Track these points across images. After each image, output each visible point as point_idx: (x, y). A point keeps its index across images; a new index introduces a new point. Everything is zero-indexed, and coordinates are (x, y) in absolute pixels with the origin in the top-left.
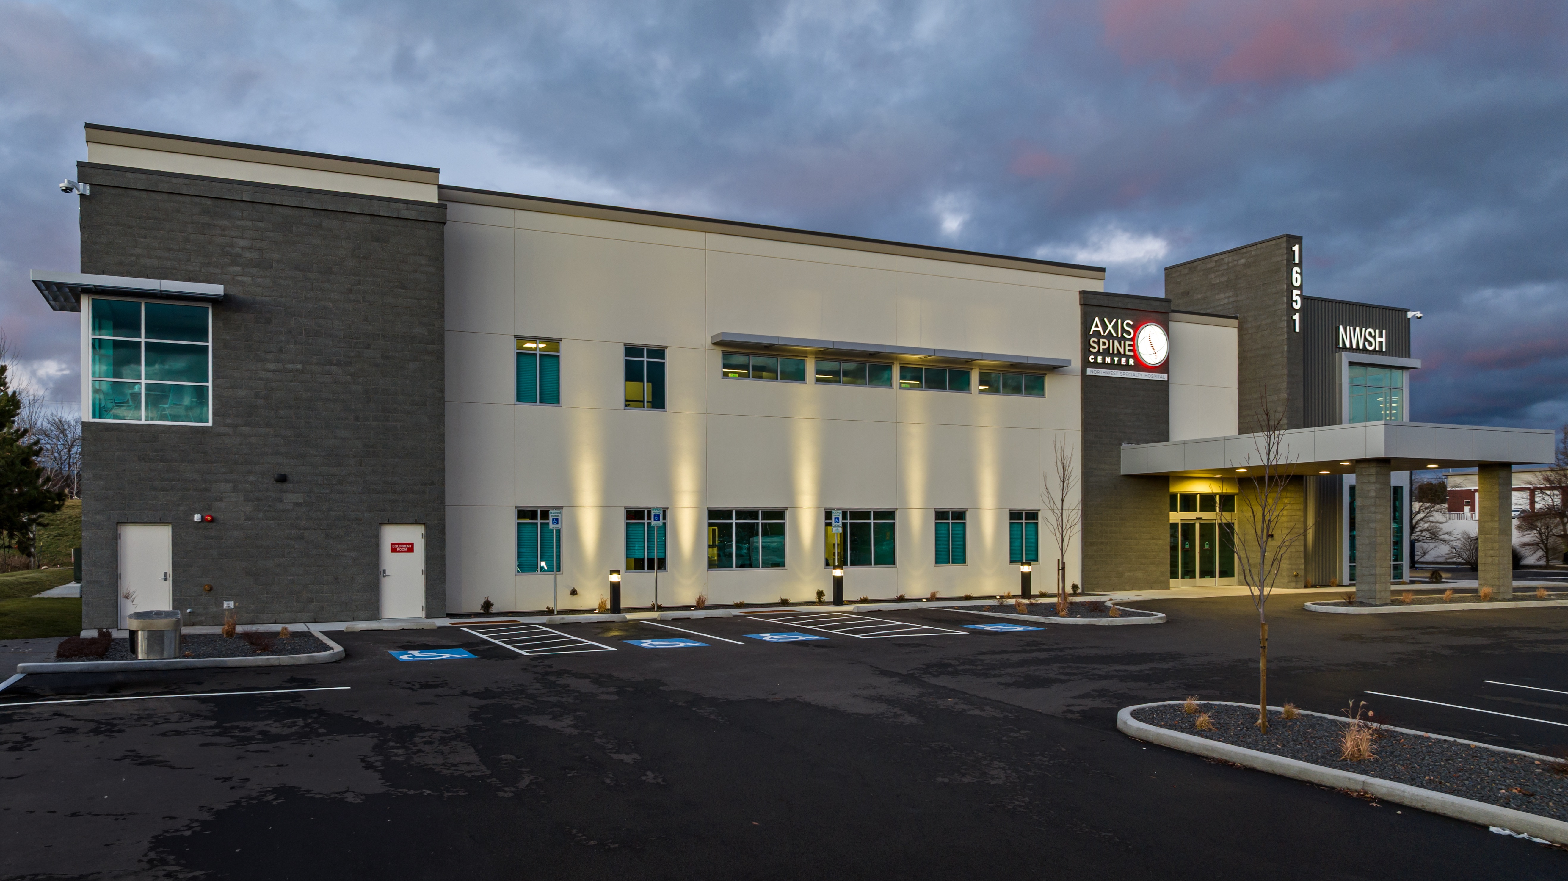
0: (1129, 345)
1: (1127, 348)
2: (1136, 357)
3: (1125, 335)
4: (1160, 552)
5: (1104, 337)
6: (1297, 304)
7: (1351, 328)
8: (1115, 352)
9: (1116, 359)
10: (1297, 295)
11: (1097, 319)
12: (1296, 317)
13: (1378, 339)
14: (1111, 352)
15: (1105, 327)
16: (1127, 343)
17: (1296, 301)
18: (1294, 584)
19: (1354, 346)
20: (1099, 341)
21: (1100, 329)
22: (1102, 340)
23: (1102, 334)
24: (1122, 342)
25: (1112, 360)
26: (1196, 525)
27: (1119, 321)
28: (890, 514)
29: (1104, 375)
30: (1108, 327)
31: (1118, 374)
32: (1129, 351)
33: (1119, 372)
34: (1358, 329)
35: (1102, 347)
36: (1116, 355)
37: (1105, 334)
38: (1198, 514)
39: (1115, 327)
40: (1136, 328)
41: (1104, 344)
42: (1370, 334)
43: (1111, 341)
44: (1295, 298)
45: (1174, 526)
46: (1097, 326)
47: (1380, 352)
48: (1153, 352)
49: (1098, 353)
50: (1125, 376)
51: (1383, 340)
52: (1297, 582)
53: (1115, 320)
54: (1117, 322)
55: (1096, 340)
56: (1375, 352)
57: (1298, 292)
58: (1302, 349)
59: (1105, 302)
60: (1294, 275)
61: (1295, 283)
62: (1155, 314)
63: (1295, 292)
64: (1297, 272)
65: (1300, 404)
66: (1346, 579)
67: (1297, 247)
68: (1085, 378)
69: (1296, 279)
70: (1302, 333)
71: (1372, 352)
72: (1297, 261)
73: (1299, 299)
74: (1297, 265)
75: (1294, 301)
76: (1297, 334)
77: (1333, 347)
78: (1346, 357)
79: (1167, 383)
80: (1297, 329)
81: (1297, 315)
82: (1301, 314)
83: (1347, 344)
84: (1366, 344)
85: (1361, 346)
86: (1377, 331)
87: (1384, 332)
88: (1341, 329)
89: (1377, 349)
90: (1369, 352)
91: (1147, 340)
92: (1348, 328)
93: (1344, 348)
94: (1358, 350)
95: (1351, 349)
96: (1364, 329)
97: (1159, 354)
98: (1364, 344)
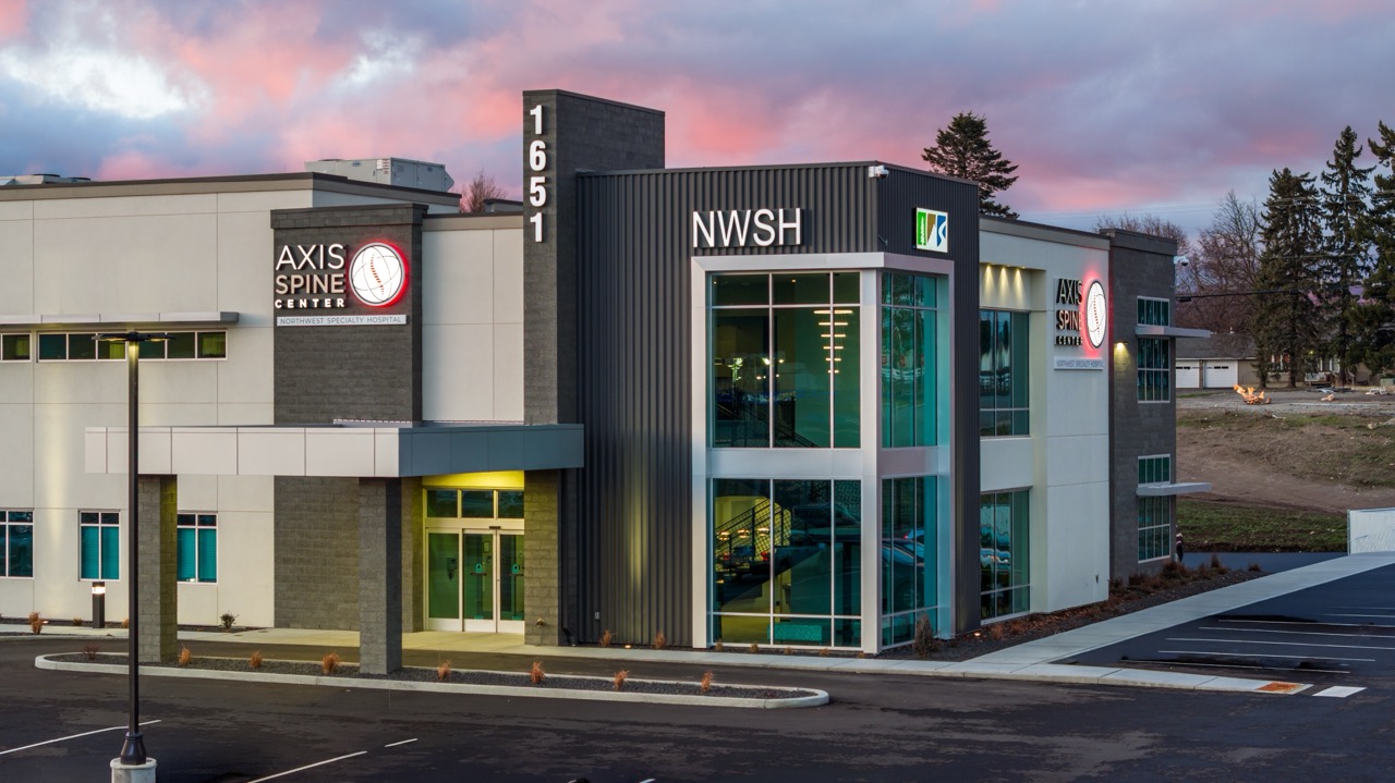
0: (337, 279)
1: (334, 283)
2: (346, 294)
3: (330, 265)
5: (296, 272)
6: (538, 199)
7: (720, 213)
8: (315, 291)
9: (316, 301)
10: (538, 184)
11: (286, 248)
12: (537, 219)
13: (782, 225)
14: (308, 291)
15: (297, 258)
16: (334, 276)
17: (537, 195)
18: (537, 639)
19: (726, 243)
20: (289, 278)
21: (292, 261)
22: (293, 277)
23: (295, 268)
24: (326, 276)
25: (310, 303)
26: (494, 537)
27: (322, 247)
28: (25, 516)
29: (302, 324)
30: (304, 257)
31: (325, 321)
32: (337, 287)
33: (326, 318)
34: (734, 214)
35: (293, 286)
36: (316, 296)
37: (299, 268)
39: (315, 256)
40: (349, 253)
41: (297, 281)
43: (308, 277)
44: (533, 189)
46: (286, 257)
47: (789, 248)
48: (379, 285)
49: (288, 295)
50: (335, 323)
51: (797, 225)
52: (543, 636)
53: (314, 246)
54: (317, 248)
55: (285, 278)
56: (774, 248)
57: (542, 179)
58: (555, 266)
59: (306, 223)
60: (533, 154)
61: (535, 167)
62: (388, 228)
63: (534, 180)
64: (538, 149)
65: (551, 355)
66: (700, 637)
67: (539, 108)
68: (278, 330)
69: (538, 159)
70: (554, 242)
71: (767, 250)
72: (538, 130)
73: (542, 190)
74: (539, 137)
75: (533, 195)
76: (540, 246)
77: (683, 248)
78: (701, 265)
79: (410, 328)
80: (539, 238)
81: (539, 215)
82: (553, 211)
83: (711, 242)
84: (755, 236)
85: (742, 242)
86: (781, 211)
87: (798, 211)
88: (696, 217)
89: (781, 242)
90: (760, 250)
91: (368, 268)
92: (712, 213)
93: (703, 249)
94: (734, 249)
95: (718, 249)
96: (749, 212)
97: (386, 287)
98: (749, 237)
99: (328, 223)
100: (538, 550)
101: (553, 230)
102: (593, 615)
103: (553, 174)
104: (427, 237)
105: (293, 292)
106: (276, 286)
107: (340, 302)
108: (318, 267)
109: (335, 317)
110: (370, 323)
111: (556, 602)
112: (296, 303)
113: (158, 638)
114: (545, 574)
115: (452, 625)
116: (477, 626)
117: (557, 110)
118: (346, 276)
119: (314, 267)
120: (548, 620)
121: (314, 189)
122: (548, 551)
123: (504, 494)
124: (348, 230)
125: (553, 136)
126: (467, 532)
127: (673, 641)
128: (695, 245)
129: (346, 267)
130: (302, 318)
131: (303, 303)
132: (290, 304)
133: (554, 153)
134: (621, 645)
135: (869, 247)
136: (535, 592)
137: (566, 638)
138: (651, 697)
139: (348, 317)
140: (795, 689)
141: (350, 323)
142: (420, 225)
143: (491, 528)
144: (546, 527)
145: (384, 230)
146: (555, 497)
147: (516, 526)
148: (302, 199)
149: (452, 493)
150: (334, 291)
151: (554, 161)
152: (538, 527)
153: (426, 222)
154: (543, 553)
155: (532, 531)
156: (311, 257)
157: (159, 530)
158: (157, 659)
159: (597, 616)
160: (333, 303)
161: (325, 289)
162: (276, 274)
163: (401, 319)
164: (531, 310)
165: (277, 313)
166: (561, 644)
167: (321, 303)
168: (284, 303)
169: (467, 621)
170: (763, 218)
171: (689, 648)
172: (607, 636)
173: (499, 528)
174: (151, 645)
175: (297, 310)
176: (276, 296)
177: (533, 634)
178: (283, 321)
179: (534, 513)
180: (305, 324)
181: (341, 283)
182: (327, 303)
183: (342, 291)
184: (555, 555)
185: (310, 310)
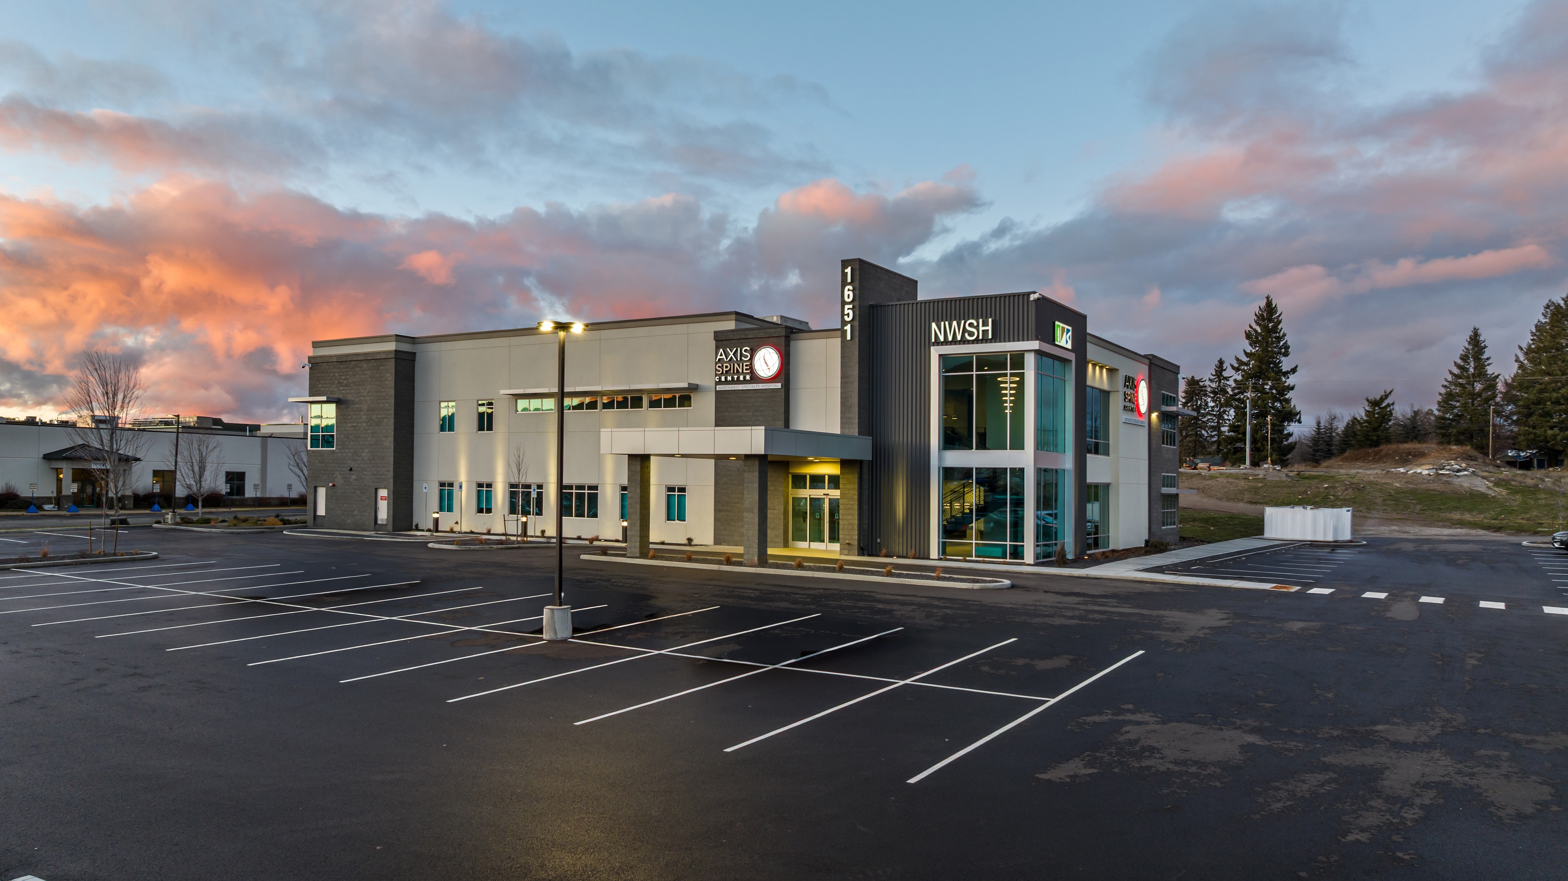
0: (746, 366)
1: (745, 368)
2: (752, 373)
3: (743, 358)
5: (726, 362)
6: (848, 317)
7: (947, 323)
8: (735, 372)
9: (736, 377)
10: (848, 309)
11: (721, 350)
12: (848, 328)
13: (981, 328)
14: (732, 372)
15: (727, 356)
16: (745, 364)
17: (848, 314)
18: (846, 552)
20: (723, 366)
21: (724, 357)
22: (725, 365)
23: (725, 360)
24: (741, 364)
25: (733, 378)
27: (739, 349)
28: (595, 488)
30: (730, 354)
31: (741, 387)
32: (746, 369)
33: (741, 385)
35: (725, 369)
36: (736, 374)
37: (728, 360)
39: (736, 354)
40: (753, 352)
41: (727, 367)
43: (732, 364)
44: (846, 312)
46: (721, 355)
48: (767, 368)
49: (722, 374)
50: (745, 388)
51: (989, 328)
52: (849, 550)
53: (735, 349)
54: (737, 350)
55: (721, 365)
56: (977, 341)
57: (851, 306)
58: (857, 353)
59: (731, 337)
60: (846, 293)
61: (847, 300)
62: (773, 339)
63: (847, 307)
64: (849, 290)
65: (855, 400)
66: (934, 553)
67: (849, 268)
68: (717, 392)
69: (849, 295)
70: (857, 339)
71: (973, 342)
72: (849, 280)
73: (851, 312)
74: (849, 284)
75: (846, 315)
76: (850, 342)
77: (926, 342)
78: (936, 351)
79: (783, 389)
80: (849, 338)
81: (849, 326)
82: (856, 323)
83: (942, 338)
84: (966, 335)
85: (959, 338)
86: (981, 321)
87: (990, 320)
88: (934, 325)
89: (981, 337)
90: (969, 342)
91: (762, 359)
92: (942, 323)
93: (938, 343)
94: (954, 342)
95: (946, 342)
96: (963, 322)
97: (771, 369)
98: (963, 335)
99: (742, 337)
100: (847, 504)
101: (857, 334)
102: (876, 540)
103: (857, 303)
104: (792, 343)
105: (724, 372)
106: (716, 370)
107: (748, 377)
108: (737, 359)
109: (745, 385)
110: (763, 388)
111: (856, 532)
112: (726, 378)
113: (638, 544)
114: (850, 517)
115: (804, 545)
116: (815, 545)
117: (859, 269)
118: (751, 364)
119: (735, 360)
120: (851, 542)
121: (736, 320)
122: (852, 505)
123: (830, 477)
124: (752, 340)
125: (857, 283)
126: (812, 497)
127: (920, 555)
128: (933, 341)
129: (751, 359)
130: (729, 386)
131: (729, 378)
132: (723, 379)
133: (857, 292)
134: (891, 556)
135: (1030, 338)
136: (846, 527)
137: (862, 551)
138: (905, 581)
139: (752, 385)
140: (991, 579)
141: (753, 388)
142: (789, 337)
143: (824, 494)
144: (851, 492)
145: (771, 339)
146: (856, 476)
147: (835, 493)
148: (730, 325)
149: (804, 477)
150: (745, 371)
151: (857, 296)
152: (847, 492)
153: (793, 336)
154: (849, 506)
155: (844, 494)
156: (733, 354)
157: (639, 486)
158: (638, 555)
159: (879, 540)
160: (744, 377)
161: (741, 371)
162: (716, 363)
163: (778, 386)
164: (844, 376)
165: (717, 383)
166: (859, 555)
167: (738, 378)
168: (720, 378)
169: (811, 543)
170: (971, 325)
171: (928, 558)
172: (884, 551)
173: (828, 495)
174: (635, 547)
175: (726, 382)
176: (716, 375)
177: (844, 549)
178: (720, 388)
179: (845, 484)
180: (730, 389)
181: (748, 367)
182: (741, 378)
183: (749, 371)
184: (856, 507)
185: (733, 382)
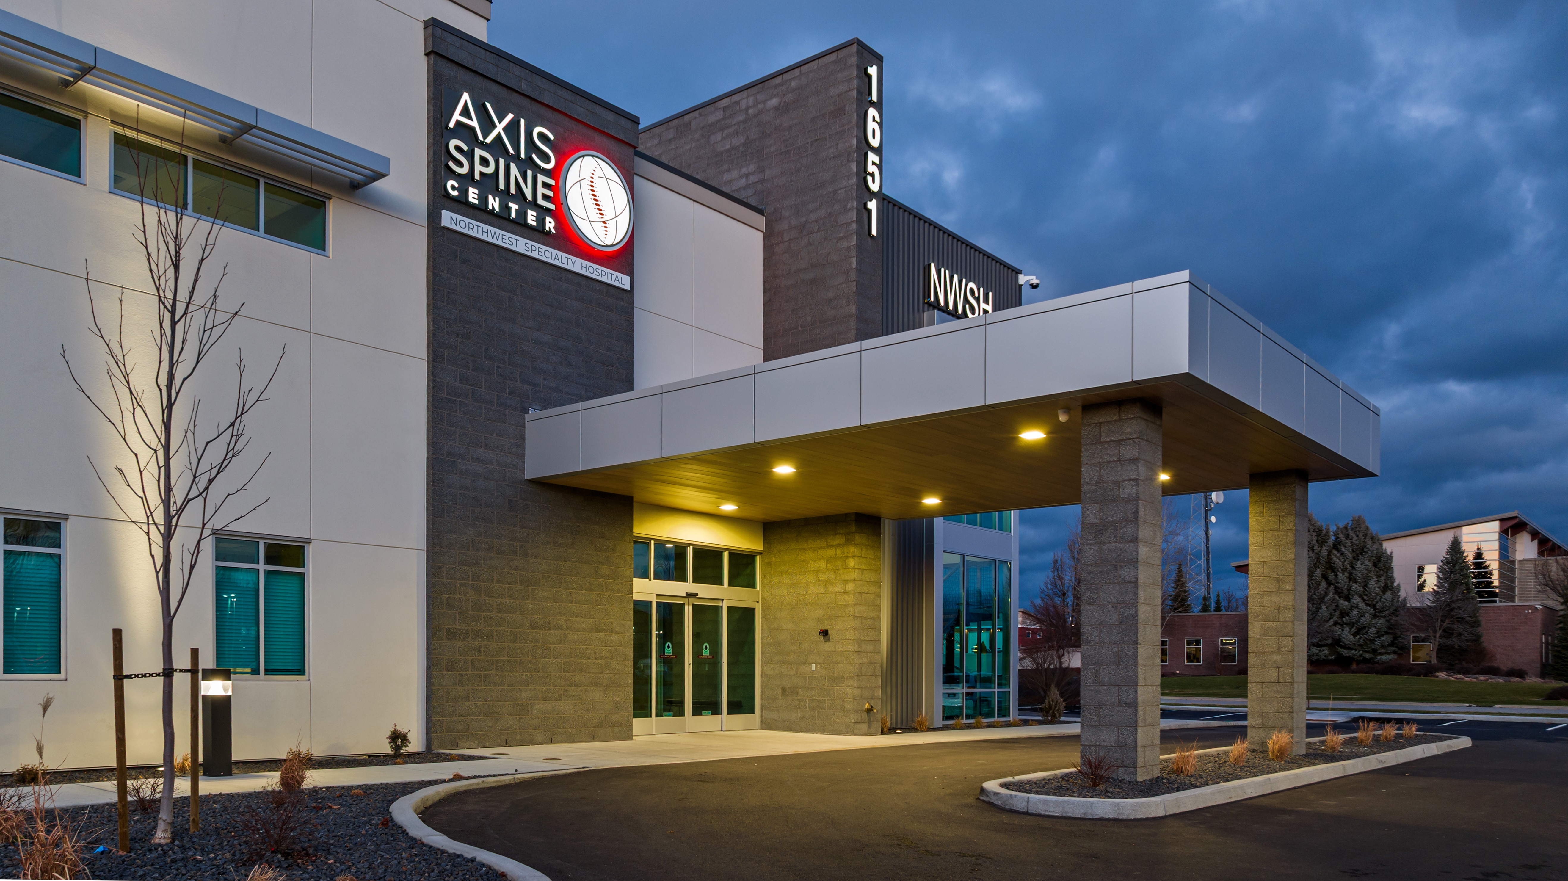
0: (546, 186)
1: (541, 190)
2: (561, 215)
3: (534, 157)
4: (612, 658)
5: (483, 146)
6: (873, 182)
7: (947, 273)
8: (513, 190)
9: (514, 207)
10: (874, 164)
11: (466, 97)
12: (873, 207)
13: (982, 304)
14: (502, 186)
15: (486, 123)
16: (541, 178)
17: (872, 176)
20: (471, 152)
21: (474, 123)
22: (478, 152)
23: (481, 138)
24: (530, 173)
25: (505, 208)
26: (686, 607)
27: (522, 122)
29: (484, 237)
30: (494, 126)
31: (521, 245)
32: (545, 197)
33: (522, 241)
35: (478, 168)
36: (514, 199)
37: (488, 140)
38: (688, 586)
39: (512, 129)
40: (563, 152)
42: (972, 290)
43: (502, 162)
44: (871, 168)
45: (641, 610)
48: (599, 218)
49: (468, 179)
50: (535, 255)
51: (991, 309)
53: (510, 116)
54: (515, 123)
55: (464, 147)
57: (876, 160)
58: (880, 272)
60: (870, 123)
61: (872, 140)
63: (870, 158)
64: (874, 119)
67: (874, 69)
69: (873, 132)
72: (874, 97)
73: (876, 173)
74: (874, 106)
76: (870, 242)
80: (873, 232)
81: (875, 202)
83: (942, 301)
84: (967, 308)
85: (960, 310)
86: (982, 288)
87: (992, 294)
88: (933, 270)
92: (941, 270)
93: (936, 306)
95: (946, 311)
96: (964, 279)
97: (611, 225)
98: (964, 307)
99: (525, 89)
100: (866, 618)
107: (549, 224)
108: (517, 153)
109: (537, 245)
110: (583, 272)
111: (879, 682)
112: (480, 197)
114: (871, 647)
118: (558, 187)
119: (511, 151)
122: (874, 619)
124: (551, 114)
128: (932, 299)
129: (558, 172)
130: (486, 227)
131: (492, 203)
132: (471, 194)
136: (863, 670)
139: (554, 251)
141: (556, 263)
142: (634, 157)
143: (687, 595)
144: (872, 588)
145: (600, 139)
146: (879, 554)
150: (540, 201)
152: (866, 589)
154: (870, 622)
155: (862, 594)
156: (504, 131)
160: (539, 220)
161: (529, 194)
163: (624, 281)
165: (438, 201)
170: (971, 292)
173: (695, 596)
177: (862, 722)
178: (454, 221)
179: (863, 571)
180: (490, 239)
181: (550, 194)
182: (530, 217)
183: (552, 207)
185: (501, 219)
